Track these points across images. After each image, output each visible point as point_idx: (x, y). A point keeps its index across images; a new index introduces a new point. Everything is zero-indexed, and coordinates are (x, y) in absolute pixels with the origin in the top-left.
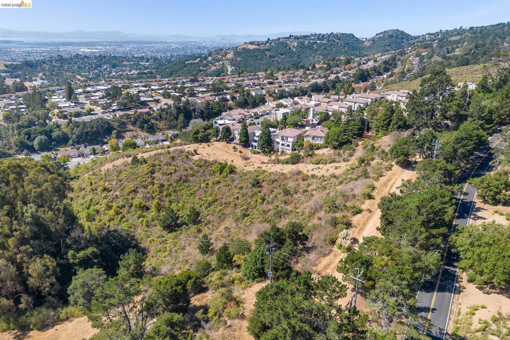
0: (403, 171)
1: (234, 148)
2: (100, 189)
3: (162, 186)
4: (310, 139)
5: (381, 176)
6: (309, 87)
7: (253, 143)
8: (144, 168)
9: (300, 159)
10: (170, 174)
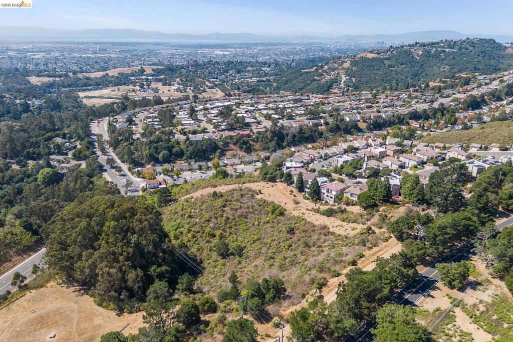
0: (398, 244)
1: (292, 191)
2: (187, 215)
3: (228, 218)
4: (348, 195)
5: (375, 246)
6: (408, 114)
7: (306, 190)
8: (219, 202)
9: (333, 214)
10: (236, 210)
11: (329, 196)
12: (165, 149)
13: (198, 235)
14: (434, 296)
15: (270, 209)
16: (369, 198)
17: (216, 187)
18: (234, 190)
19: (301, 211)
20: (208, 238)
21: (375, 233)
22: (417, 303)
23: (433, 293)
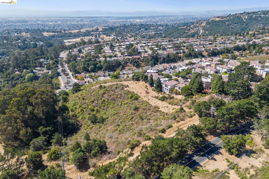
1: (146, 86)
3: (104, 101)
4: (177, 88)
6: (233, 47)
7: (154, 85)
8: (102, 91)
9: (165, 99)
10: (110, 96)
11: (167, 89)
12: (92, 64)
13: (85, 110)
14: (216, 159)
15: (130, 96)
16: (188, 90)
17: (106, 83)
18: (113, 85)
19: (148, 98)
20: (89, 112)
21: (185, 111)
22: (202, 164)
23: (216, 157)
